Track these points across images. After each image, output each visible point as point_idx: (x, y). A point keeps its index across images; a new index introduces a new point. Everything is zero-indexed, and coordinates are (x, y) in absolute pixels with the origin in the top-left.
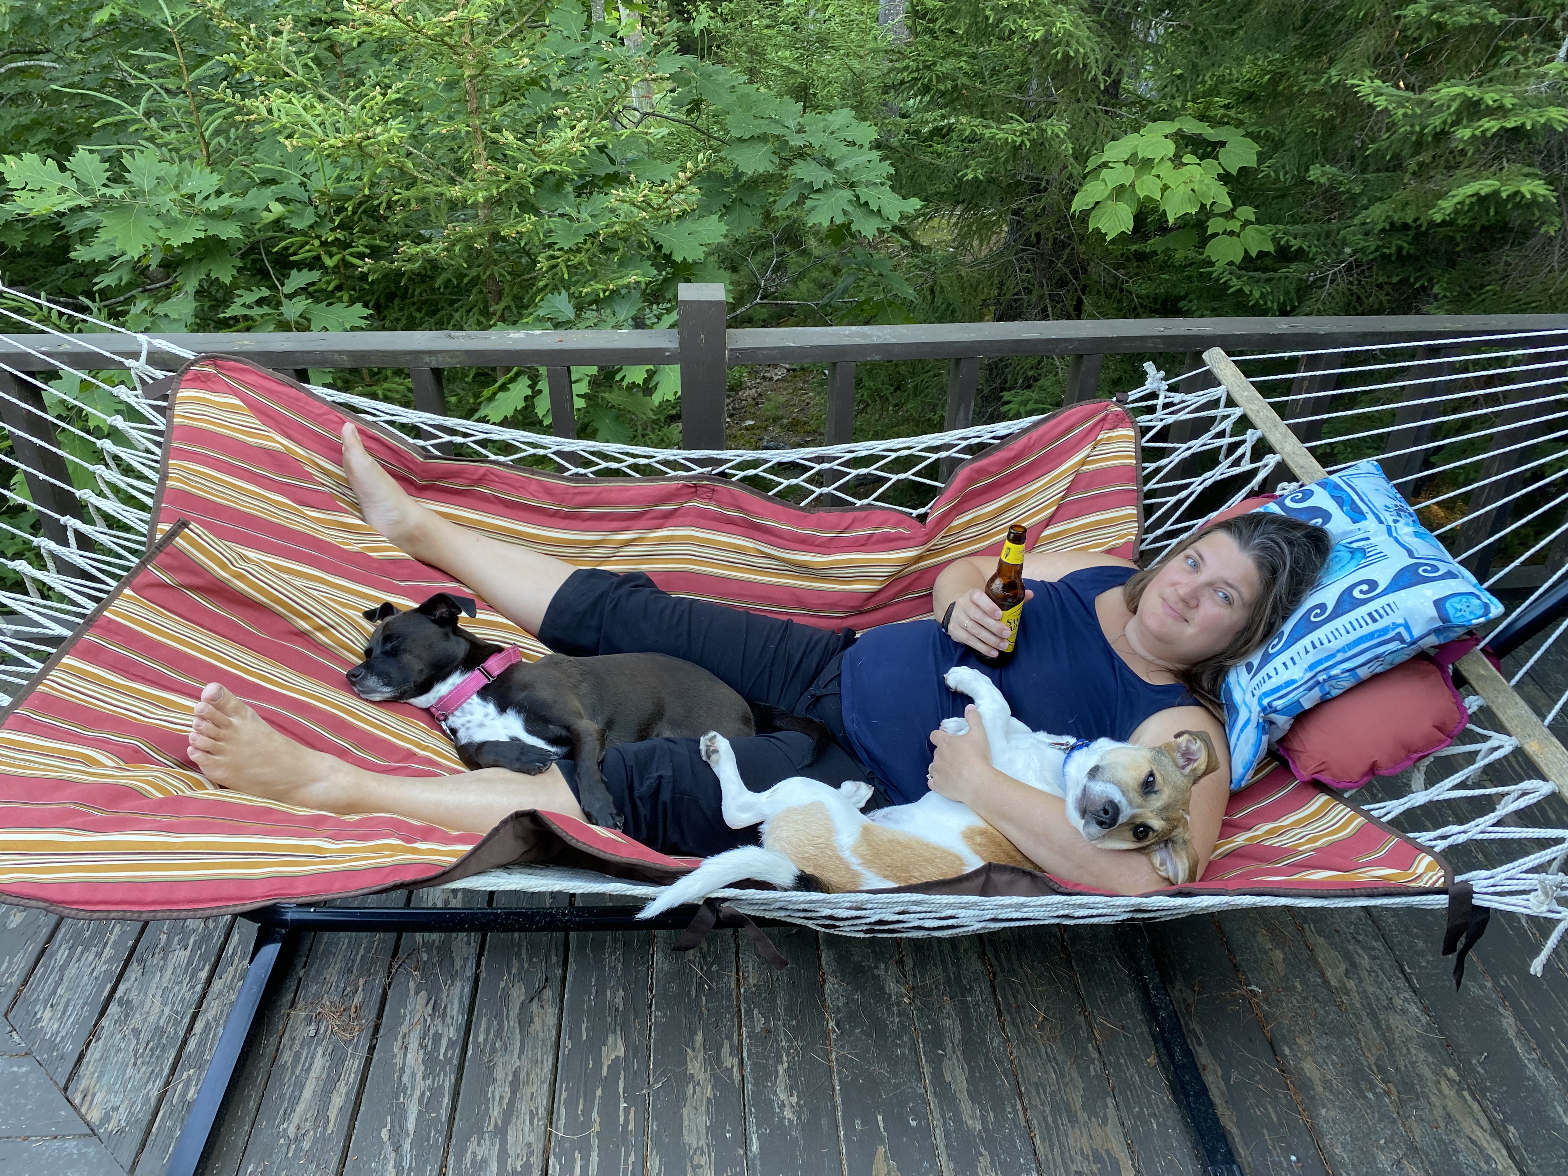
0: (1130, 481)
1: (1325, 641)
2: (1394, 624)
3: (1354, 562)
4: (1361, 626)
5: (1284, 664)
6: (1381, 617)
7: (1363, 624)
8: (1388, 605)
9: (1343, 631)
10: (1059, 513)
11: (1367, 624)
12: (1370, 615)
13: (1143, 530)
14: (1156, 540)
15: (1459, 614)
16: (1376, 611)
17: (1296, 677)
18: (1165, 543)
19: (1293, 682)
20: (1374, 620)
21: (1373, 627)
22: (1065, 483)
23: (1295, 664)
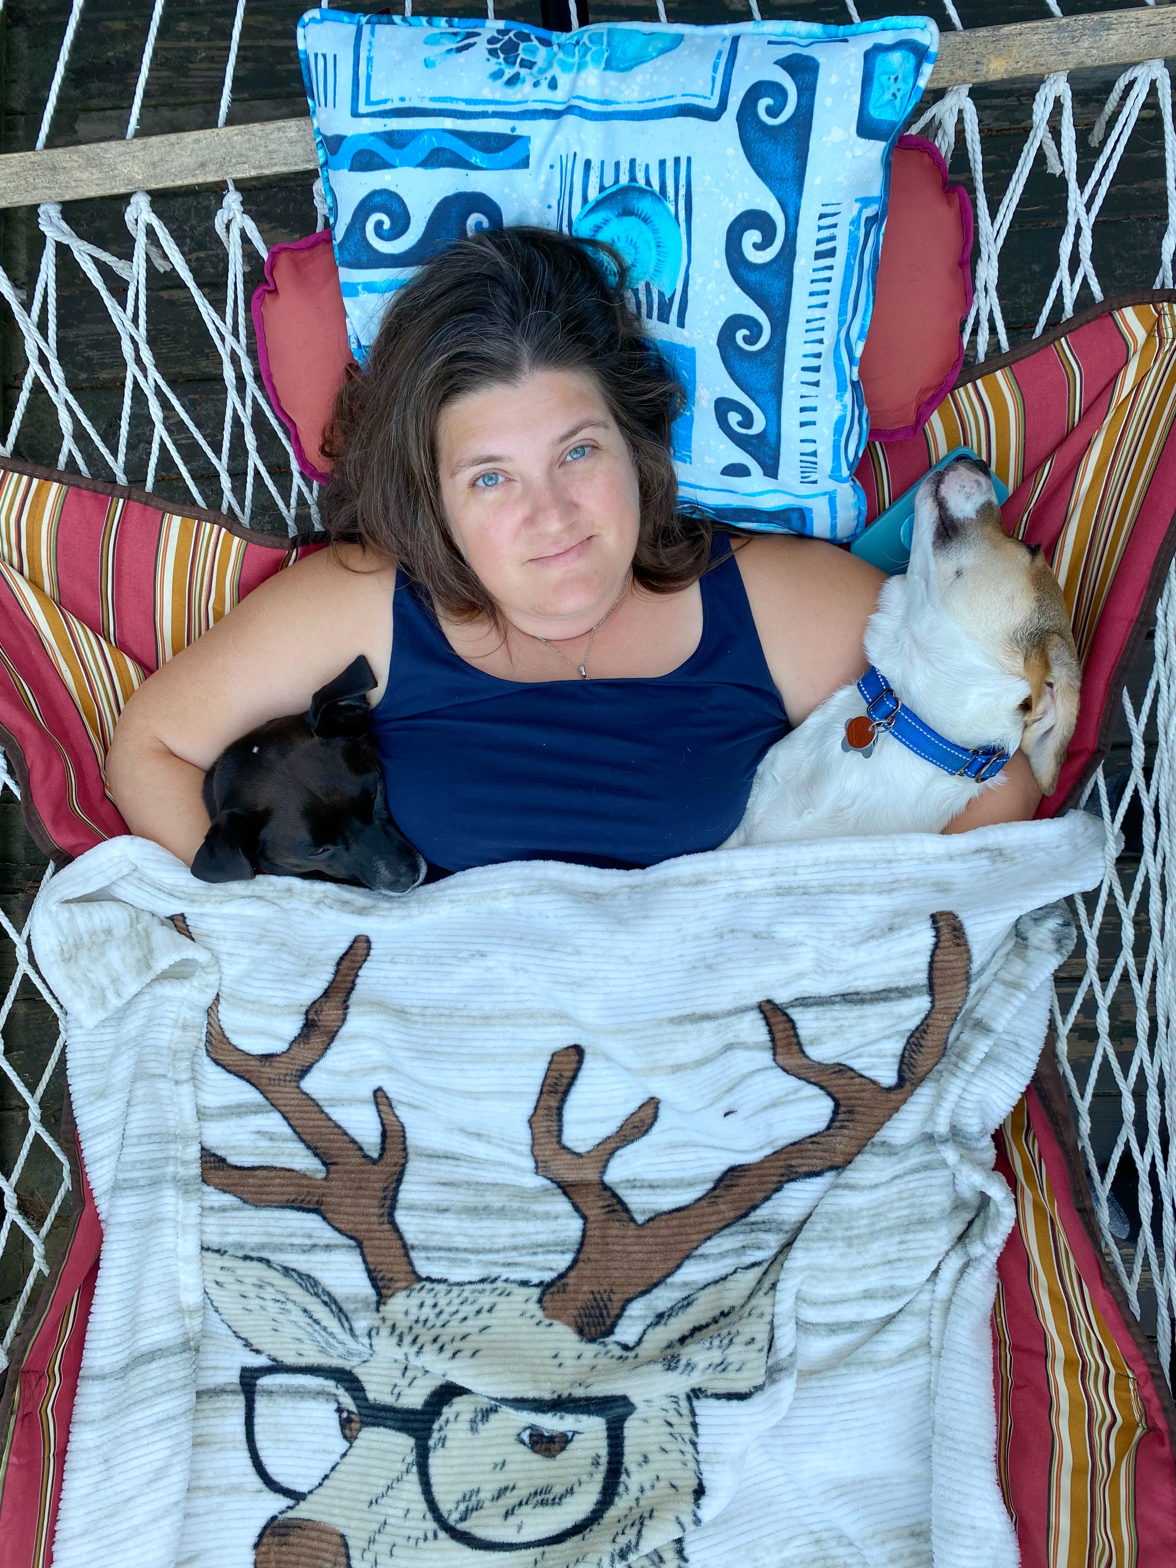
0: (104, 510)
1: (816, 348)
2: (852, 223)
3: (663, 224)
4: (829, 280)
5: (802, 424)
6: (832, 238)
7: (826, 274)
8: (822, 216)
9: (817, 313)
10: (136, 650)
11: (831, 268)
12: (819, 255)
13: (212, 514)
14: (239, 490)
15: (898, 102)
16: (819, 242)
17: (836, 416)
18: (250, 479)
19: (841, 421)
20: (831, 253)
21: (839, 261)
22: (82, 633)
23: (814, 409)
